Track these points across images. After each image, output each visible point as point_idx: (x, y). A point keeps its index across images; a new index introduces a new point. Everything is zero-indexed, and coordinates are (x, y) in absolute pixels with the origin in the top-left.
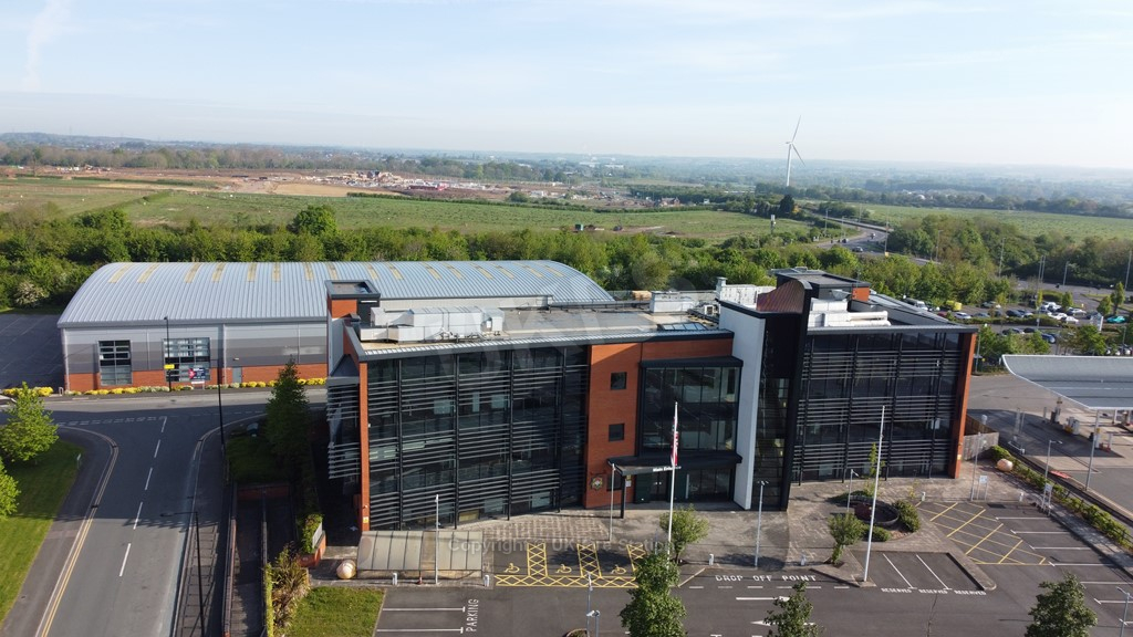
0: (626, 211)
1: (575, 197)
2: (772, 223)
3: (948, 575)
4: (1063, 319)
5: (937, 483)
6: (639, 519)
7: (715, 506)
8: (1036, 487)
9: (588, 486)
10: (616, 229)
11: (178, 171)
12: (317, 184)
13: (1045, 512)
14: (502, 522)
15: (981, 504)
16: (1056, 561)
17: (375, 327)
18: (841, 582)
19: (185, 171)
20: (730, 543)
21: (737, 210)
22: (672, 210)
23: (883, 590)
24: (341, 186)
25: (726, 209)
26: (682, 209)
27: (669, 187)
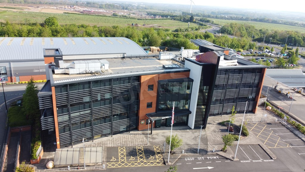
0: (146, 20)
1: (132, 15)
2: (189, 24)
3: (261, 153)
4: (271, 55)
5: (250, 115)
6: (157, 134)
7: (182, 127)
8: (279, 116)
9: (140, 123)
10: (144, 25)
11: (11, 4)
12: (55, 9)
13: (284, 126)
14: (109, 138)
15: (264, 123)
16: (292, 145)
17: (60, 69)
18: (227, 159)
19: (13, 4)
20: (188, 143)
21: (178, 20)
22: (159, 19)
23: (242, 161)
24: (62, 10)
25: (174, 19)
26: (162, 19)
27: (158, 12)
